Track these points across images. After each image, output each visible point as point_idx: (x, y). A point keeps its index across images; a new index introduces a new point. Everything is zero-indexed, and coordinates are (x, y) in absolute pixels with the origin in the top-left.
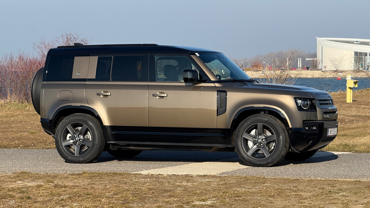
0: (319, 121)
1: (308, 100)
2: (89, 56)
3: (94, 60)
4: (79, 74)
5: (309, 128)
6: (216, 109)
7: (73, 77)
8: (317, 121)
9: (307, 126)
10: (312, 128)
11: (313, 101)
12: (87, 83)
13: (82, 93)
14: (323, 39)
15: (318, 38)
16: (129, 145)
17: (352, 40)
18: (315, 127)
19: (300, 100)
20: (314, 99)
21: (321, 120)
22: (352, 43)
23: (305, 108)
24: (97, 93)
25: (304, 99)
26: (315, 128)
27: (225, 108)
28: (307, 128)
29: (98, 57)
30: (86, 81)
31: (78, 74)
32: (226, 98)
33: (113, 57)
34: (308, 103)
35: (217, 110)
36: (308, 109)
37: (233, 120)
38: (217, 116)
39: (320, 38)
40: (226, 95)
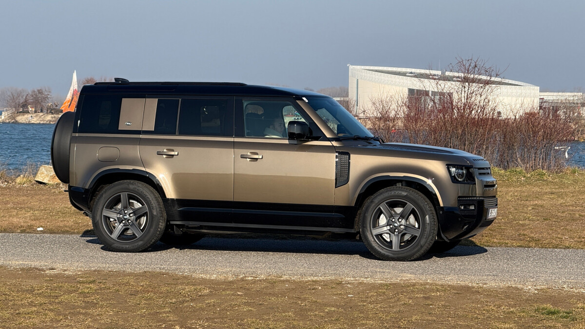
0: (478, 198)
1: (464, 168)
2: (144, 97)
3: (152, 104)
4: (129, 124)
5: (464, 207)
6: (334, 178)
7: (120, 128)
8: (475, 198)
9: (462, 205)
10: (468, 207)
11: (471, 170)
12: (141, 136)
13: (136, 151)
14: (359, 67)
15: (350, 66)
16: (201, 227)
17: (404, 70)
18: (473, 206)
19: (454, 167)
20: (471, 167)
21: (481, 197)
22: (404, 74)
23: (460, 180)
24: (158, 152)
25: (458, 167)
26: (472, 208)
27: (347, 177)
28: (462, 208)
29: (157, 99)
30: (140, 134)
31: (127, 123)
32: (349, 163)
33: (180, 100)
34: (463, 173)
35: (336, 179)
36: (464, 181)
37: (359, 195)
38: (336, 187)
39: (354, 66)
40: (349, 159)
